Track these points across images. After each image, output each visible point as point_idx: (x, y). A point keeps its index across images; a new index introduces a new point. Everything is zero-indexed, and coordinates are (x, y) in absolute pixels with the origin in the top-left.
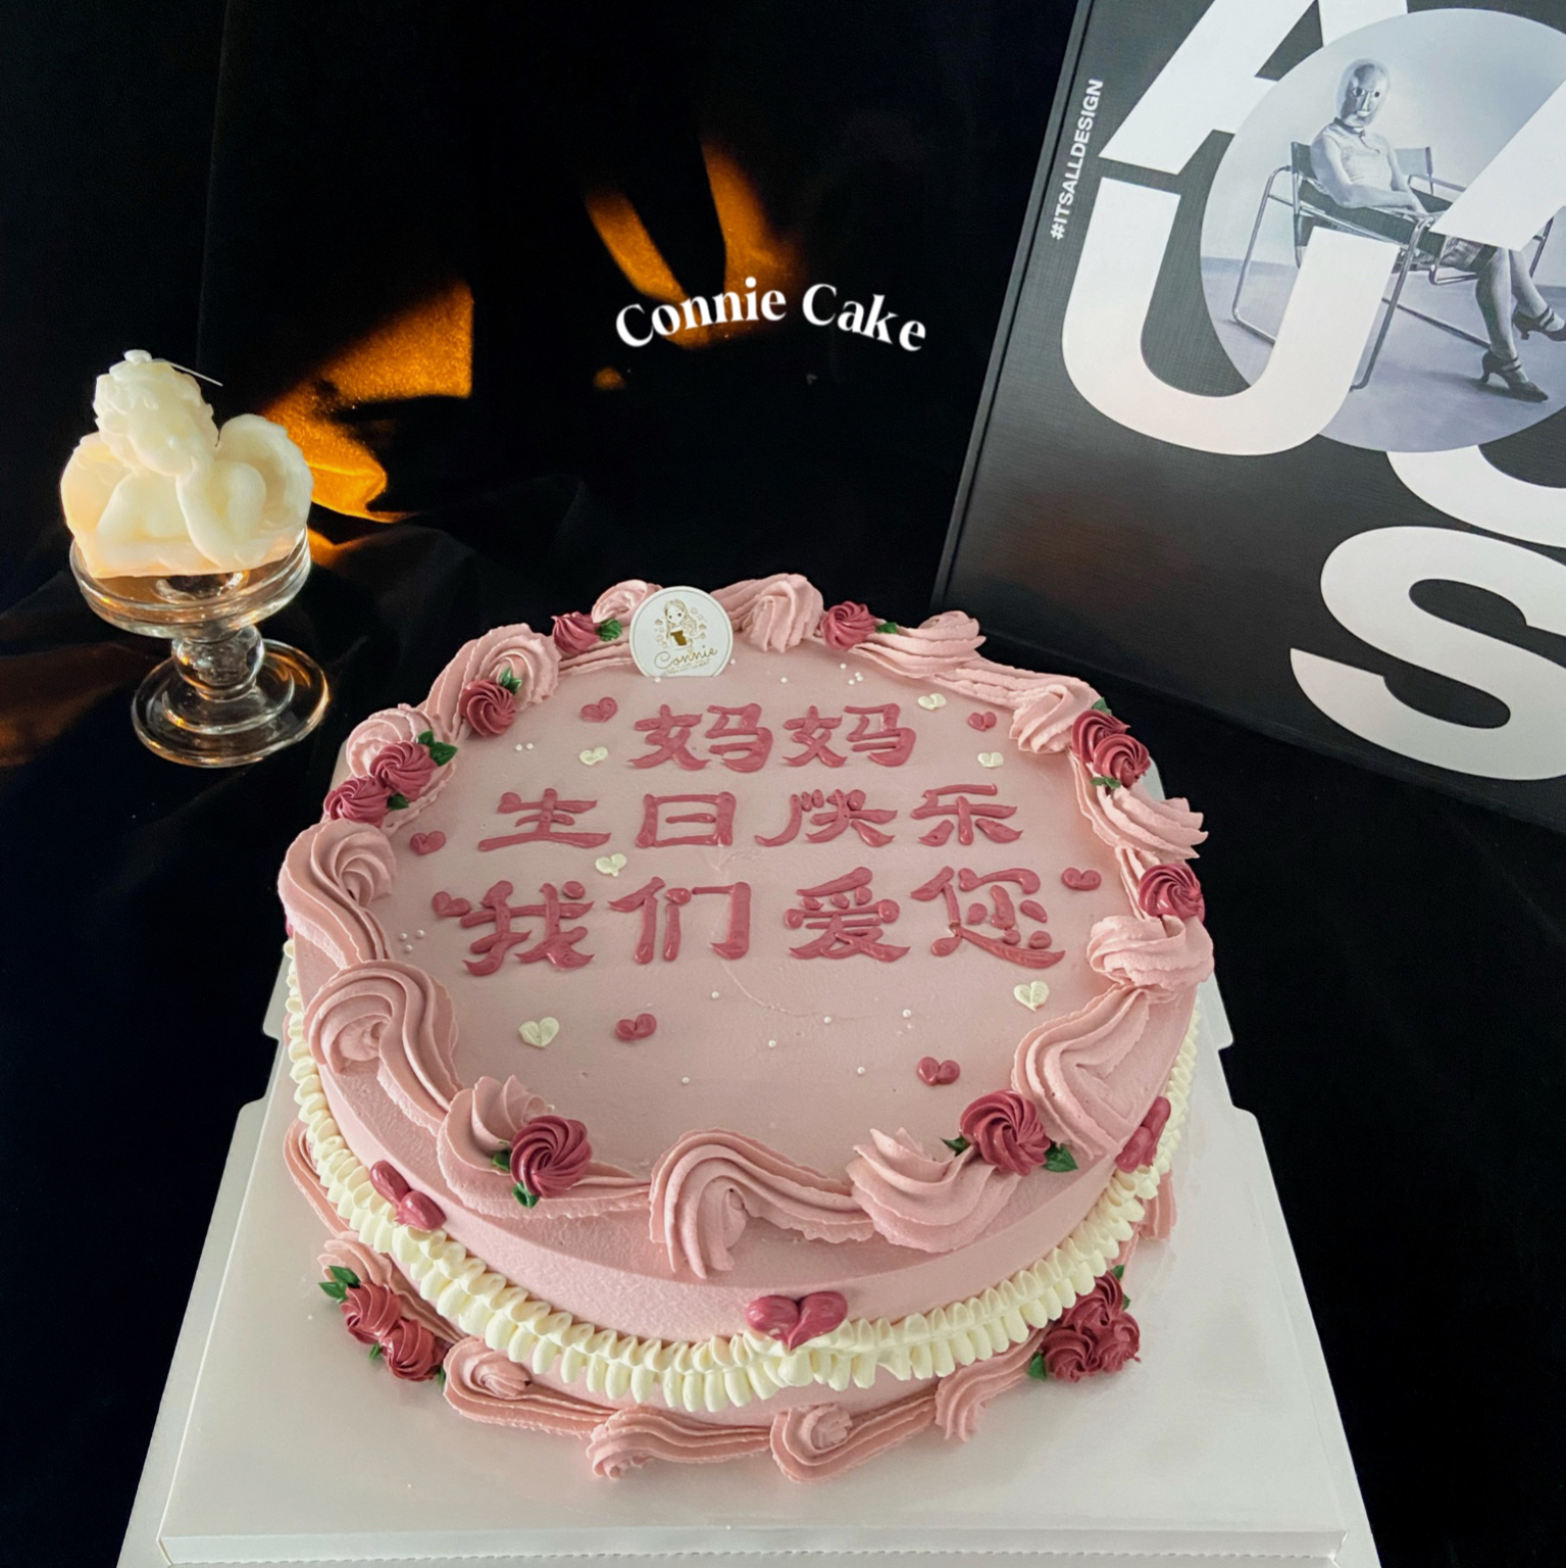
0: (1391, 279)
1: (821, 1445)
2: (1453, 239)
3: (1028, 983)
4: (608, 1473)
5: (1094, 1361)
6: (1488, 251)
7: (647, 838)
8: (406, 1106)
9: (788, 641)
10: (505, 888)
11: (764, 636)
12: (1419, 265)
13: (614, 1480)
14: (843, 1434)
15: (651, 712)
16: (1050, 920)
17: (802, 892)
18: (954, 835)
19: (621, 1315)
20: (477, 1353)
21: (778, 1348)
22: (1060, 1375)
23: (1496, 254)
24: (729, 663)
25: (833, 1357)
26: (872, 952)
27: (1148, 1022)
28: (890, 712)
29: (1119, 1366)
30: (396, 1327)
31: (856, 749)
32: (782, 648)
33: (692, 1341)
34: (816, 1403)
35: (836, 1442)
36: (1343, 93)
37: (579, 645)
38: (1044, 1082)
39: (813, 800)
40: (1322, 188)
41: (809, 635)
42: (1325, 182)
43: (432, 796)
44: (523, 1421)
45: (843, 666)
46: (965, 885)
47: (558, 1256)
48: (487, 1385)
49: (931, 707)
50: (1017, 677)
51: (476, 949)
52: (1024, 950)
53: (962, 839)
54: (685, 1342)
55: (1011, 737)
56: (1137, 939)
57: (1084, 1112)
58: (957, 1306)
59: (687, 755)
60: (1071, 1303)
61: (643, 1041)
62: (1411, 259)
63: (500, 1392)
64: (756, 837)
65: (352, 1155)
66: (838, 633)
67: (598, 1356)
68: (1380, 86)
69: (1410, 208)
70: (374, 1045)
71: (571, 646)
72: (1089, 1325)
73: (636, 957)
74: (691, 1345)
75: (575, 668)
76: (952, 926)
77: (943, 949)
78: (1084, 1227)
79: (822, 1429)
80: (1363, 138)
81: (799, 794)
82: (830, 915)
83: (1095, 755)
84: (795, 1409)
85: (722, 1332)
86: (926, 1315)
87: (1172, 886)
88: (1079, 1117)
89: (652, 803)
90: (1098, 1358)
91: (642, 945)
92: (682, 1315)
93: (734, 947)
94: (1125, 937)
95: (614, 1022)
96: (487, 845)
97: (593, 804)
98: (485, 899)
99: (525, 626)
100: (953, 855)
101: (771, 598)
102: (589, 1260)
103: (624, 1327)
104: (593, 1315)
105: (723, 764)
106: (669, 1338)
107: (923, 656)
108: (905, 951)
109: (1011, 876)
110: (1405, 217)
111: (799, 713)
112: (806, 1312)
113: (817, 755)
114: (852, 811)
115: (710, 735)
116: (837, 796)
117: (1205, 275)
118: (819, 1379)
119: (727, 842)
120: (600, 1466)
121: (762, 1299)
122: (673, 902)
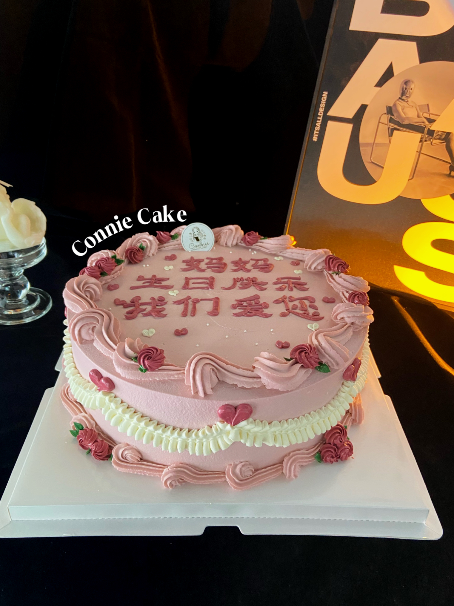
0: (419, 145)
1: (243, 476)
2: (437, 131)
3: (313, 324)
4: (168, 485)
5: (338, 455)
6: (448, 134)
7: (186, 286)
8: (103, 350)
9: (232, 243)
10: (139, 298)
11: (224, 241)
12: (427, 140)
13: (170, 489)
14: (251, 474)
15: (187, 257)
16: (319, 309)
17: (236, 300)
18: (287, 289)
19: (175, 418)
20: (123, 447)
21: (229, 427)
22: (326, 461)
23: (451, 135)
24: (213, 248)
25: (248, 434)
26: (260, 315)
27: (352, 335)
28: (265, 260)
29: (346, 459)
30: (96, 441)
31: (254, 268)
32: (230, 246)
33: (199, 429)
34: (242, 460)
35: (248, 476)
36: (401, 89)
37: (164, 240)
38: (318, 341)
39: (240, 280)
40: (396, 118)
41: (239, 241)
42: (397, 117)
43: (115, 276)
44: (139, 470)
45: (250, 250)
46: (291, 300)
47: (153, 392)
48: (127, 458)
49: (279, 259)
50: (306, 251)
51: (128, 313)
52: (311, 316)
53: (289, 289)
54: (196, 429)
55: (305, 267)
56: (348, 307)
57: (332, 348)
58: (290, 420)
59: (199, 268)
60: (329, 429)
61: (183, 336)
62: (425, 138)
63: (131, 460)
64: (222, 288)
65: (83, 378)
66: (249, 240)
67: (166, 436)
68: (412, 86)
69: (423, 122)
70: (93, 334)
71: (162, 240)
72: (335, 443)
73: (182, 315)
74: (198, 430)
75: (163, 248)
76: (286, 310)
77: (283, 315)
78: (333, 400)
79: (243, 469)
80: (408, 103)
81: (236, 278)
82: (246, 306)
83: (331, 266)
84: (234, 463)
85: (209, 424)
86: (280, 422)
87: (358, 296)
88: (331, 350)
89: (187, 280)
90: (339, 454)
91: (183, 311)
92: (196, 415)
93: (215, 312)
94: (344, 307)
95: (173, 331)
96: (132, 288)
97: (168, 279)
98: (132, 300)
99: (147, 233)
100: (287, 293)
101: (227, 230)
102: (163, 392)
103: (175, 424)
104: (164, 421)
105: (211, 271)
106: (191, 428)
107: (276, 244)
108: (271, 315)
109: (306, 298)
110: (422, 126)
111: (236, 259)
112: (238, 411)
113: (241, 269)
114: (253, 282)
115: (207, 264)
116: (249, 279)
117: (361, 148)
118: (242, 441)
119: (212, 288)
120: (166, 482)
121: (223, 406)
122: (194, 302)
